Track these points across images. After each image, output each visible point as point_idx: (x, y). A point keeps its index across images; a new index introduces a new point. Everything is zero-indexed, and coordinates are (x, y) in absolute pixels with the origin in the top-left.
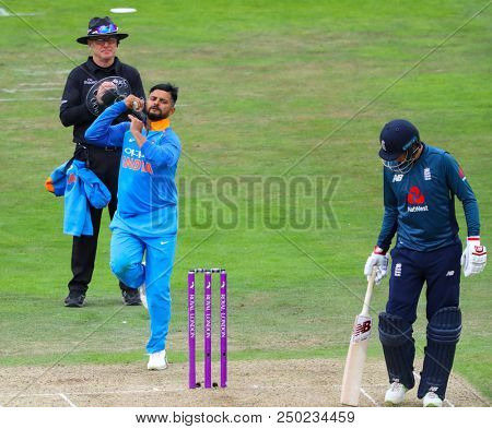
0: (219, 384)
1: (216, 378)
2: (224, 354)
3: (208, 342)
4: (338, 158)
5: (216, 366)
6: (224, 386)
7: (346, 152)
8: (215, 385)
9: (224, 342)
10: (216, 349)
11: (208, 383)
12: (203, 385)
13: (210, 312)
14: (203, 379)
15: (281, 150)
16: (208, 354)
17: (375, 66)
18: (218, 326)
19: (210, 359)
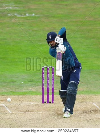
1: (50, 100)
2: (53, 93)
3: (48, 89)
4: (89, 33)
5: (50, 97)
6: (53, 102)
7: (91, 31)
8: (50, 102)
9: (53, 89)
10: (50, 91)
12: (46, 102)
13: (49, 80)
14: (47, 100)
15: (71, 30)
16: (48, 93)
18: (51, 84)
19: (49, 94)
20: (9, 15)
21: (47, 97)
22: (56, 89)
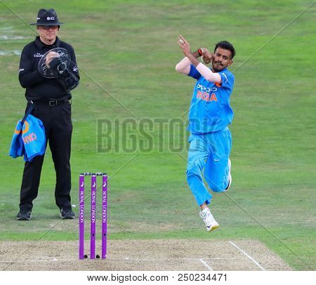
0: (101, 256)
1: (98, 252)
2: (104, 234)
3: (93, 226)
5: (98, 243)
6: (104, 257)
8: (98, 257)
9: (104, 226)
10: (99, 231)
12: (89, 257)
13: (94, 204)
14: (89, 253)
15: (148, 89)
16: (93, 235)
17: (216, 30)
18: (100, 214)
19: (94, 238)
21: (89, 244)
22: (112, 225)
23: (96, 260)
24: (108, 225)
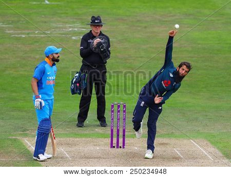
0: (122, 147)
1: (121, 144)
2: (124, 135)
3: (118, 131)
5: (121, 140)
6: (124, 148)
8: (120, 147)
9: (124, 131)
10: (121, 134)
11: (118, 146)
12: (116, 147)
13: (119, 119)
14: (116, 145)
16: (118, 135)
17: (188, 27)
18: (122, 124)
19: (119, 137)
20: (74, 38)
21: (116, 139)
22: (128, 131)
23: (119, 149)
24: (126, 130)
